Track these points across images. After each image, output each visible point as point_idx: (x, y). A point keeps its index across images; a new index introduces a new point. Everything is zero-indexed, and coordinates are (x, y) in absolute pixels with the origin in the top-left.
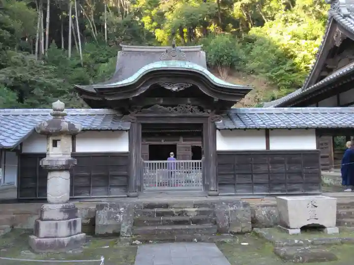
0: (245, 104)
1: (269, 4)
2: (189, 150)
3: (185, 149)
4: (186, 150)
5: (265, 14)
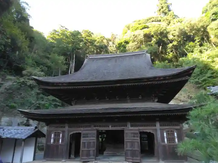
0: (182, 100)
1: (188, 45)
2: (137, 137)
3: (133, 135)
4: (134, 137)
5: (187, 50)
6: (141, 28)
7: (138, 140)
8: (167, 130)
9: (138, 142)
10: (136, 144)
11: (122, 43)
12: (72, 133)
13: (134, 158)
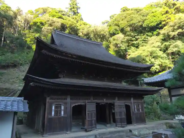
6: (58, 17)
7: (124, 110)
8: (136, 103)
9: (124, 112)
10: (123, 113)
11: (37, 22)
12: (74, 105)
13: (122, 124)
